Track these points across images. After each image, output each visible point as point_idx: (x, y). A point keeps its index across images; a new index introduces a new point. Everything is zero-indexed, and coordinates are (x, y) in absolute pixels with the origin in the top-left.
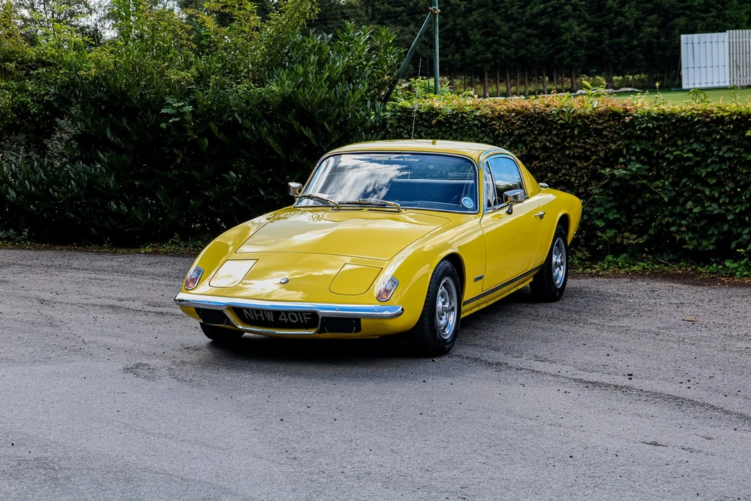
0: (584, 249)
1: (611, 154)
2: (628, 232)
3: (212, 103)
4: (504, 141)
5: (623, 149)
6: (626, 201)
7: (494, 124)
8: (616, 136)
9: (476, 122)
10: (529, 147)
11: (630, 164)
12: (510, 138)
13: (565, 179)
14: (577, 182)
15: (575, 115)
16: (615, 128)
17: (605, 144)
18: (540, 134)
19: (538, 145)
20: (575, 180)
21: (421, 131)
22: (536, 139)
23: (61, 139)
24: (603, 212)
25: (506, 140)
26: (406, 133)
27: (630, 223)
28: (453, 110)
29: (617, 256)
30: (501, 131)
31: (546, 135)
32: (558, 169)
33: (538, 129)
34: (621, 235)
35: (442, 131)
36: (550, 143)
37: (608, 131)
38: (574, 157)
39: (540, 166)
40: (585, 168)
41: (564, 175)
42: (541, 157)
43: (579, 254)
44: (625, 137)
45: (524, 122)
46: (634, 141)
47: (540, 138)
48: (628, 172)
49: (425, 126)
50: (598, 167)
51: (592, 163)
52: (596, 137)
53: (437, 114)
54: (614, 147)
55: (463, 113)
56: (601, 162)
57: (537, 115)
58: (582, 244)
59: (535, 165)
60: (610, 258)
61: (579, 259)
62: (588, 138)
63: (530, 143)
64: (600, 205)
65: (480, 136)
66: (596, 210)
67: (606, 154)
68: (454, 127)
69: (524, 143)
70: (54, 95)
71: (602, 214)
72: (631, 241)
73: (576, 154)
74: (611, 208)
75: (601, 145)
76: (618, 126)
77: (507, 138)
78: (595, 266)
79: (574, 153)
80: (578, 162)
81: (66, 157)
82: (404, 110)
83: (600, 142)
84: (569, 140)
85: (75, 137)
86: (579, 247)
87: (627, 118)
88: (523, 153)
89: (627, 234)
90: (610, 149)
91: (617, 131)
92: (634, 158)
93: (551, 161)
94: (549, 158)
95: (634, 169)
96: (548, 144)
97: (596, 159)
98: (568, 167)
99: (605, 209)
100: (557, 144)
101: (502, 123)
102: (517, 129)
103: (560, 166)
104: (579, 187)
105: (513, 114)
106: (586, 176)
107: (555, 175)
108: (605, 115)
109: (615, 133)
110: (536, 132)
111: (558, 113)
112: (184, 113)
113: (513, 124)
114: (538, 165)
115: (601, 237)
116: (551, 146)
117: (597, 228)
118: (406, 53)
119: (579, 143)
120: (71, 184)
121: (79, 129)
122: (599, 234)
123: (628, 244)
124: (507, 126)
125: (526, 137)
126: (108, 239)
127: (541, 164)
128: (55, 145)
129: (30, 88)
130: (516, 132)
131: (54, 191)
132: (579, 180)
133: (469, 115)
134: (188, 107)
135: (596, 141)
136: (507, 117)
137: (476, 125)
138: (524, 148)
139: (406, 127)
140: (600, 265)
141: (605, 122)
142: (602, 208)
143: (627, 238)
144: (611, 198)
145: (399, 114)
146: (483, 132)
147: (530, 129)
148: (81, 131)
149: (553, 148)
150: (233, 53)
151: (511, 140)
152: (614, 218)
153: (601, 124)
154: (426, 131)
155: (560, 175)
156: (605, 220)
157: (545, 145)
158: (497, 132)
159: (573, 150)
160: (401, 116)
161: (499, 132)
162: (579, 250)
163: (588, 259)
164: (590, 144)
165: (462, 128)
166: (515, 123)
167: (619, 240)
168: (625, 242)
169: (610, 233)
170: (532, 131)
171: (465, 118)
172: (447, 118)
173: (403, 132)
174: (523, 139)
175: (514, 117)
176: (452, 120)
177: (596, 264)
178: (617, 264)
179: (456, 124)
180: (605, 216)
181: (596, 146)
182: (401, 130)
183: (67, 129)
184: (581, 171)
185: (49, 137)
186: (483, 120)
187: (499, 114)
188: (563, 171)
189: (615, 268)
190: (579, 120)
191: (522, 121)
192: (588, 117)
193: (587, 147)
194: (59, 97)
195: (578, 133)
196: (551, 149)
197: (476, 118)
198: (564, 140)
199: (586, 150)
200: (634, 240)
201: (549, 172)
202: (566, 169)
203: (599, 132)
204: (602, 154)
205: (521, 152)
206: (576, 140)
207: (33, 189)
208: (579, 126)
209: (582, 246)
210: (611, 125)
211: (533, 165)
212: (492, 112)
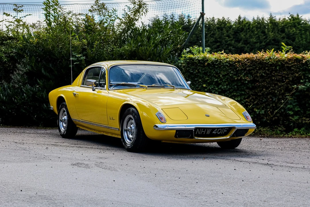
0: (282, 126)
1: (296, 78)
2: (304, 117)
3: (95, 55)
4: (241, 73)
5: (302, 76)
6: (303, 102)
7: (236, 65)
8: (298, 70)
9: (227, 64)
10: (254, 76)
11: (306, 83)
12: (244, 72)
13: (272, 91)
14: (278, 93)
15: (277, 60)
16: (297, 66)
17: (292, 74)
18: (259, 70)
19: (258, 75)
20: (277, 92)
21: (199, 69)
22: (257, 72)
23: (19, 74)
24: (292, 107)
25: (242, 73)
26: (191, 70)
27: (305, 113)
28: (216, 59)
29: (299, 129)
30: (240, 68)
31: (262, 70)
32: (269, 86)
33: (258, 67)
34: (301, 119)
35: (210, 68)
36: (265, 74)
37: (294, 67)
38: (277, 80)
39: (259, 85)
40: (282, 86)
41: (272, 89)
42: (260, 81)
43: (280, 129)
44: (303, 70)
45: (251, 63)
46: (307, 72)
47: (259, 72)
48: (305, 87)
49: (201, 66)
50: (289, 85)
51: (286, 84)
52: (288, 70)
53: (207, 60)
54: (297, 75)
55: (220, 60)
56: (290, 83)
57: (258, 60)
58: (281, 124)
59: (257, 85)
60: (296, 130)
61: (280, 131)
62: (284, 71)
63: (254, 74)
64: (291, 104)
65: (229, 71)
66: (289, 106)
67: (293, 78)
68: (216, 67)
69: (251, 74)
70: (15, 53)
71: (292, 108)
72: (307, 121)
73: (278, 79)
74: (296, 105)
75: (290, 74)
76: (299, 65)
77: (243, 71)
78: (289, 134)
79: (277, 79)
80: (279, 83)
81: (21, 82)
82: (191, 59)
83: (289, 73)
84: (274, 72)
85: (26, 73)
86: (279, 125)
87: (304, 61)
88: (251, 79)
89: (304, 118)
90: (295, 76)
91: (299, 67)
92: (307, 80)
93: (265, 83)
94: (264, 81)
95: (308, 85)
96: (263, 74)
97: (288, 81)
98: (273, 85)
99: (293, 106)
100: (268, 74)
101: (240, 64)
102: (248, 67)
103: (269, 85)
104: (279, 95)
105: (246, 60)
106: (283, 90)
107: (267, 90)
108: (292, 60)
109: (298, 68)
110: (257, 69)
111: (269, 59)
112: (81, 60)
113: (246, 64)
114: (258, 85)
115: (291, 119)
116: (265, 75)
117: (290, 115)
118: (188, 34)
119: (279, 73)
120: (24, 95)
121: (28, 69)
122: (291, 118)
123: (306, 123)
124: (243, 66)
125: (252, 71)
126: (42, 123)
127: (260, 84)
128: (15, 77)
129: (3, 50)
130: (248, 69)
131: (15, 98)
132: (279, 92)
133: (223, 61)
134: (83, 57)
135: (288, 72)
136: (243, 61)
137: (227, 66)
138: (251, 77)
139: (191, 67)
140: (291, 134)
141: (292, 63)
142: (292, 105)
143: (305, 120)
144: (296, 100)
145: (188, 61)
146: (230, 69)
147: (254, 67)
148: (29, 70)
149: (266, 76)
150: (105, 32)
151: (245, 72)
152: (298, 110)
153: (290, 64)
154: (202, 69)
155: (270, 89)
156: (293, 111)
157: (262, 75)
158: (238, 69)
159: (276, 77)
160: (189, 62)
161: (239, 68)
162: (280, 127)
163: (284, 131)
164: (285, 74)
165: (220, 67)
166: (247, 64)
167: (300, 121)
168: (304, 122)
169: (296, 118)
170: (256, 68)
171: (221, 62)
172: (213, 62)
173: (190, 69)
174: (251, 72)
175: (246, 61)
176: (215, 63)
177: (289, 133)
178: (300, 133)
179: (217, 65)
180: (293, 109)
181: (288, 75)
182: (189, 68)
183: (22, 69)
184: (280, 87)
185: (13, 73)
186: (231, 63)
187: (239, 60)
188: (271, 88)
189: (299, 134)
190: (279, 62)
191: (250, 63)
192: (284, 61)
193: (283, 75)
194: (17, 54)
195: (279, 68)
196: (265, 76)
197: (227, 62)
198: (271, 72)
199: (283, 77)
200: (308, 121)
201: (264, 88)
202: (273, 86)
203: (289, 68)
204: (291, 79)
205: (250, 78)
206: (278, 72)
207: (4, 98)
208: (279, 65)
209: (281, 125)
210: (295, 64)
211: (256, 85)
212: (235, 59)
